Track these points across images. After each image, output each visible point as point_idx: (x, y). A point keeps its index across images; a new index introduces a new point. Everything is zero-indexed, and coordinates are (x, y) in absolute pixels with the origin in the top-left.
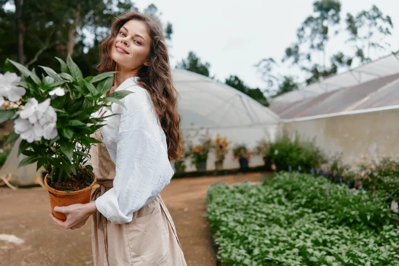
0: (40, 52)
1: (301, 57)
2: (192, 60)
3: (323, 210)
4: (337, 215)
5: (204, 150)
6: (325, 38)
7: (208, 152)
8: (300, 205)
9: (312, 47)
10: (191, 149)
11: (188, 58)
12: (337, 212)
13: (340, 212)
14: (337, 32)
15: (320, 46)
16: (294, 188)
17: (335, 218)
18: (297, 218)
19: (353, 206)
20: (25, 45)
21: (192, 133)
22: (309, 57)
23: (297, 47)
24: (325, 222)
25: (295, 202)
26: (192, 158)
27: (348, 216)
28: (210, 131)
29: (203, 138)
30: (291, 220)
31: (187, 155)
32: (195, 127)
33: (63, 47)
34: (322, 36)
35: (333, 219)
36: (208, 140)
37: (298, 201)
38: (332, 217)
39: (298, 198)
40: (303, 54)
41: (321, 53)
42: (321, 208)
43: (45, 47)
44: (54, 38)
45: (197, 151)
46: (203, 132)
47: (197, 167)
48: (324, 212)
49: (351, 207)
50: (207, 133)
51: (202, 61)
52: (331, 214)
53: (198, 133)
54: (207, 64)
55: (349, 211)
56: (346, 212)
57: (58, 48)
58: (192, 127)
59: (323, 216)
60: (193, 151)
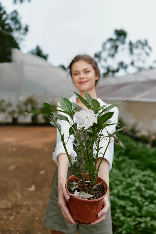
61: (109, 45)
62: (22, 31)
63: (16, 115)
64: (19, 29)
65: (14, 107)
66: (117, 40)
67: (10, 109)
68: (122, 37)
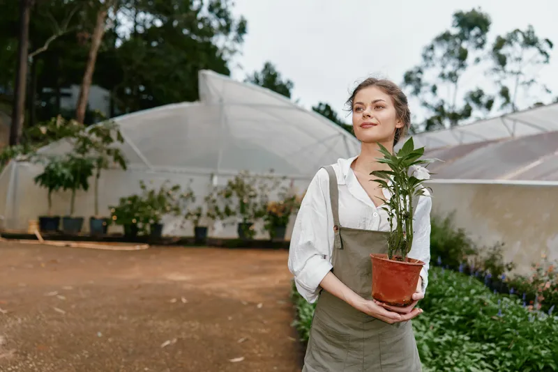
0: (54, 37)
1: (423, 89)
2: (269, 75)
3: (490, 341)
4: (516, 353)
5: (284, 211)
6: (462, 66)
7: (289, 213)
8: (448, 325)
9: (442, 76)
10: (265, 207)
11: (263, 71)
12: (516, 348)
13: (522, 349)
14: (478, 60)
15: (453, 77)
16: (435, 294)
17: (513, 358)
18: (445, 348)
19: (541, 341)
20: (31, 25)
21: (270, 184)
22: (434, 89)
23: (420, 71)
24: (496, 362)
25: (440, 319)
26: (266, 220)
27: (536, 357)
28: (296, 183)
29: (283, 191)
30: (437, 351)
31: (258, 215)
32: (274, 174)
33: (87, 35)
34: (457, 62)
35: (509, 359)
36: (292, 197)
37: (444, 317)
38: (508, 355)
39: (444, 313)
40: (427, 84)
41: (452, 85)
42: (485, 337)
43: (61, 33)
44: (76, 20)
45: (274, 210)
46: (286, 184)
47: (271, 235)
48: (493, 345)
49: (538, 343)
50: (291, 185)
51: (283, 78)
52: (506, 349)
53: (277, 183)
54: (289, 82)
55: (537, 349)
56: (531, 351)
57: (79, 35)
58: (271, 175)
59: (492, 352)
60: (268, 210)
61: (440, 52)
62: (233, 34)
63: (203, 222)
64: (226, 29)
65: (200, 203)
66: (462, 37)
67: (192, 207)
68: (476, 31)
